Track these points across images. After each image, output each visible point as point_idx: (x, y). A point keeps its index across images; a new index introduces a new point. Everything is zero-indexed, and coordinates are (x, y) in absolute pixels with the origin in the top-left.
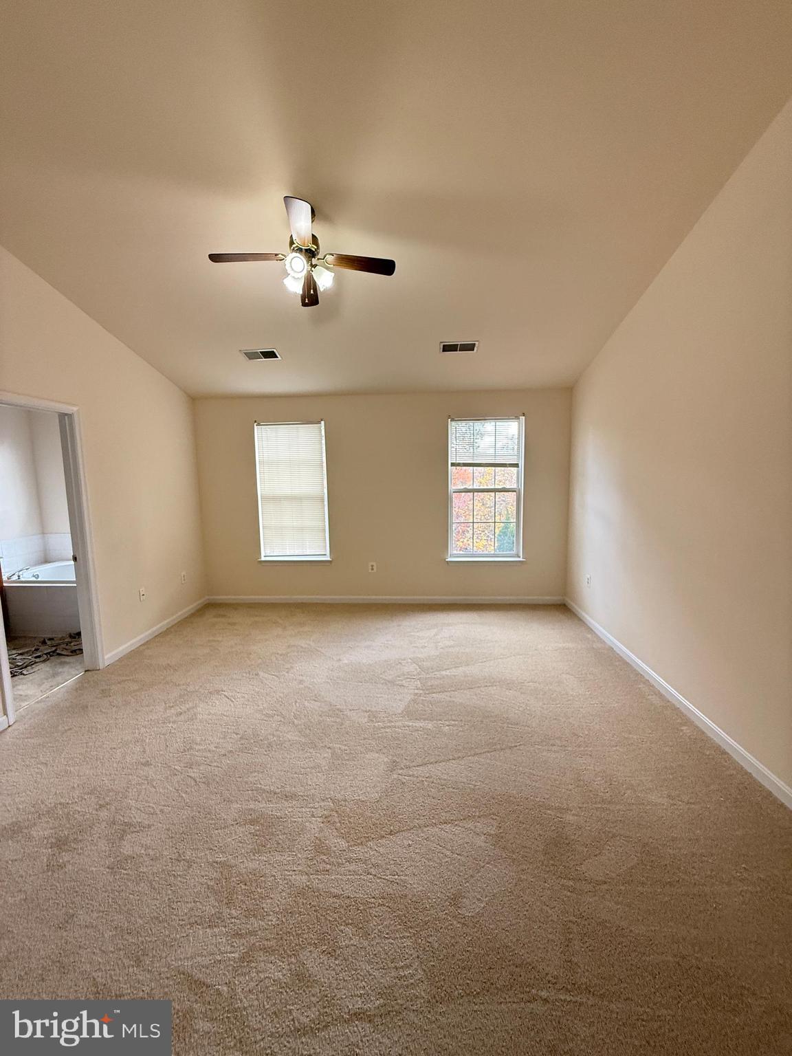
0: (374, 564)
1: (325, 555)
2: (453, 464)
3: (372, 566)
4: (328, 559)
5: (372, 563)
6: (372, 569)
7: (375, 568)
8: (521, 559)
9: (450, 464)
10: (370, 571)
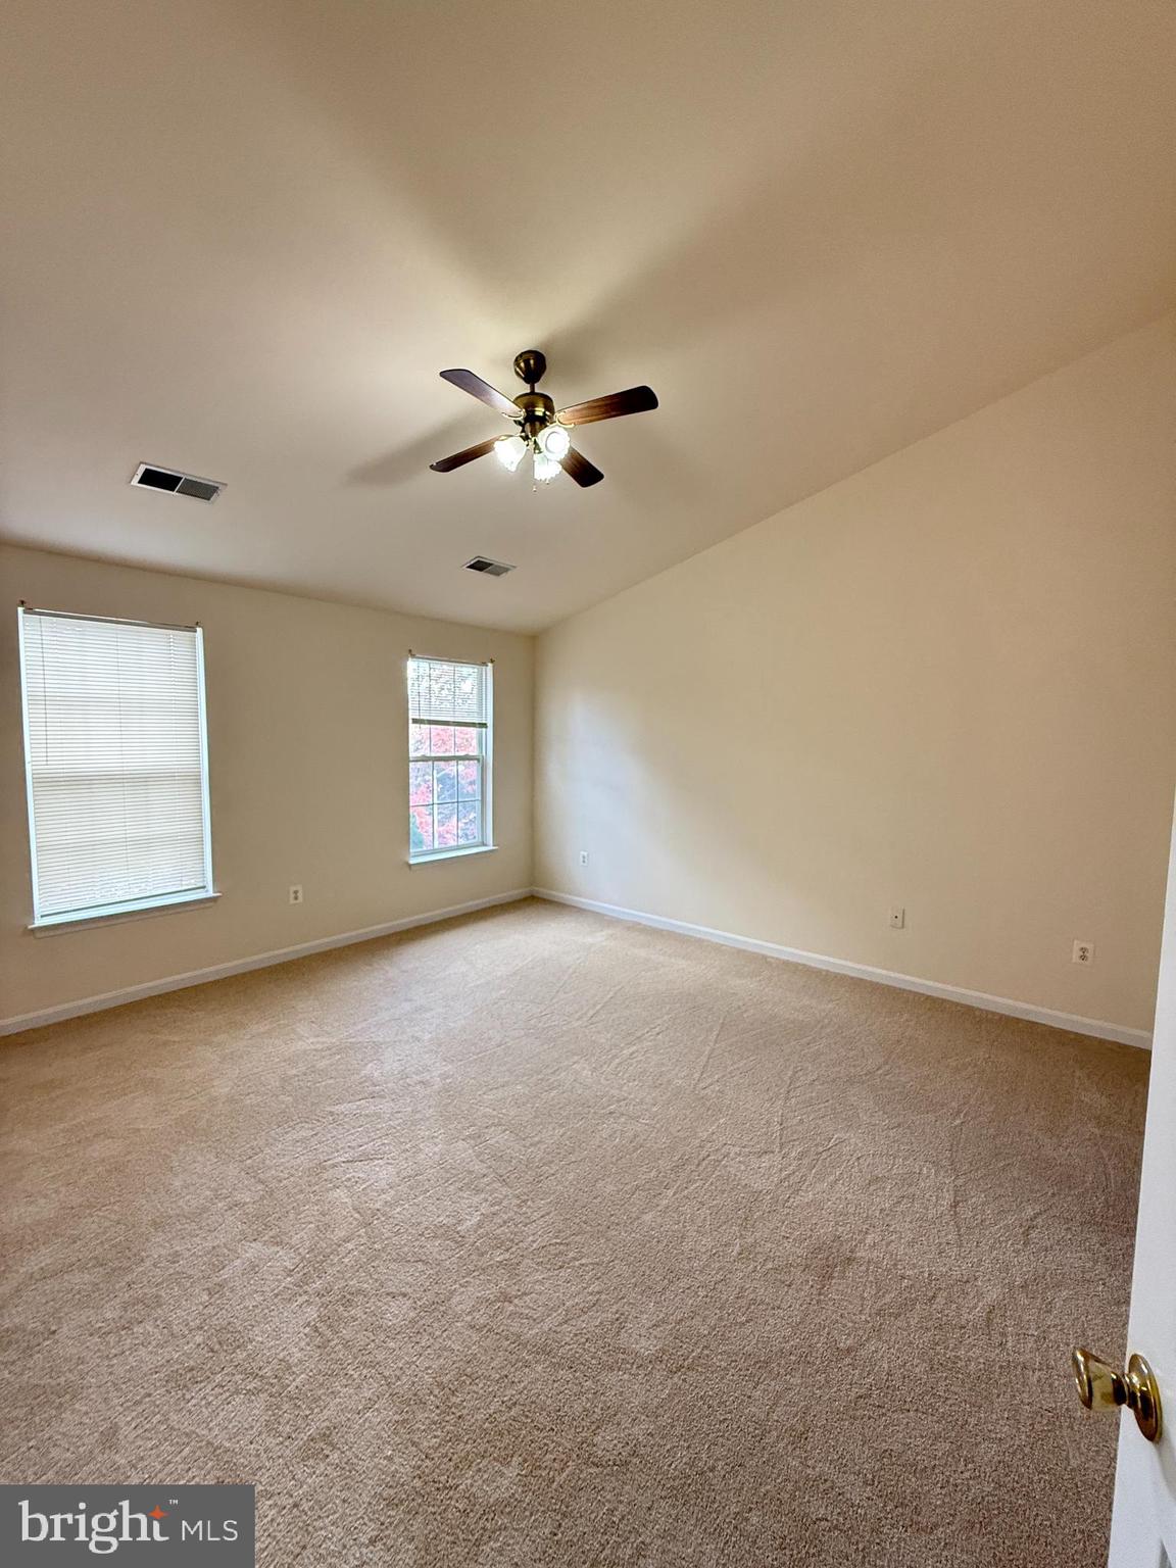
0: (299, 888)
1: (204, 887)
2: (415, 721)
3: (296, 892)
4: (210, 893)
5: (293, 889)
6: (296, 898)
7: (300, 895)
8: (491, 848)
9: (410, 721)
10: (292, 901)
